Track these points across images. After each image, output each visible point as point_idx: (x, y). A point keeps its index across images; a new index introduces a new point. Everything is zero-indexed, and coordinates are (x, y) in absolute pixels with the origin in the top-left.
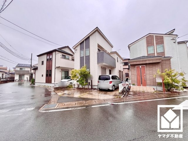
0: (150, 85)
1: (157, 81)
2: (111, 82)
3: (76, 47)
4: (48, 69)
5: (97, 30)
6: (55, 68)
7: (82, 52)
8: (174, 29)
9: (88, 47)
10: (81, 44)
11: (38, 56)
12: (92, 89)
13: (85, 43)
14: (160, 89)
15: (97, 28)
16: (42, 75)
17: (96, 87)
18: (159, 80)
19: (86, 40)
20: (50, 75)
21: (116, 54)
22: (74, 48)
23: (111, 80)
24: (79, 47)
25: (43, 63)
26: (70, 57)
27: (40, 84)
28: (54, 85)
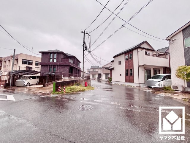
3: (172, 37)
4: (128, 69)
6: (139, 67)
10: (184, 29)
11: (114, 57)
16: (121, 75)
20: (132, 74)
22: (169, 38)
24: (180, 34)
25: (120, 63)
26: (151, 53)
27: (118, 83)
28: (138, 85)
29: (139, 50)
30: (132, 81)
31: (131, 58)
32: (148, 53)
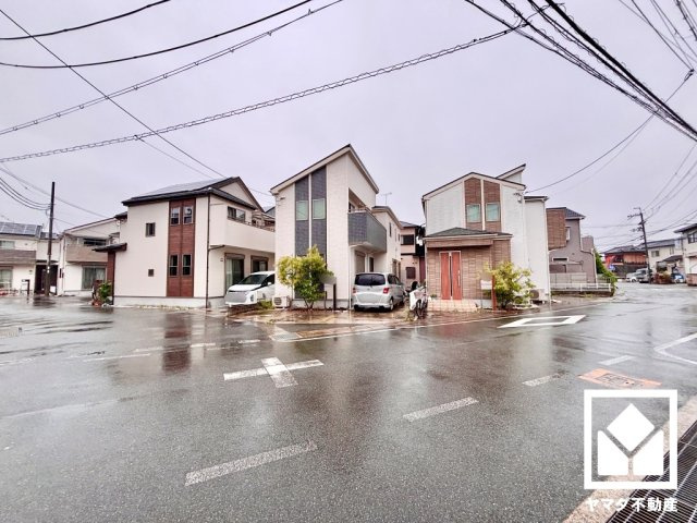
0: (469, 298)
1: (483, 288)
2: (387, 290)
3: (280, 191)
4: (176, 252)
5: (348, 153)
6: (208, 251)
7: (302, 207)
8: (524, 165)
9: (321, 194)
10: (297, 182)
11: (125, 203)
12: (335, 308)
13: (311, 183)
14: (488, 304)
15: (349, 146)
16: (151, 273)
17: (345, 305)
18: (487, 285)
19: (313, 173)
20: (188, 271)
21: (387, 215)
22: (276, 191)
23: (387, 285)
24: (292, 190)
25: (151, 230)
26: (249, 214)
27: (140, 302)
28: (203, 303)
29: (213, 200)
30: (188, 292)
31: (189, 220)
32: (238, 214)
